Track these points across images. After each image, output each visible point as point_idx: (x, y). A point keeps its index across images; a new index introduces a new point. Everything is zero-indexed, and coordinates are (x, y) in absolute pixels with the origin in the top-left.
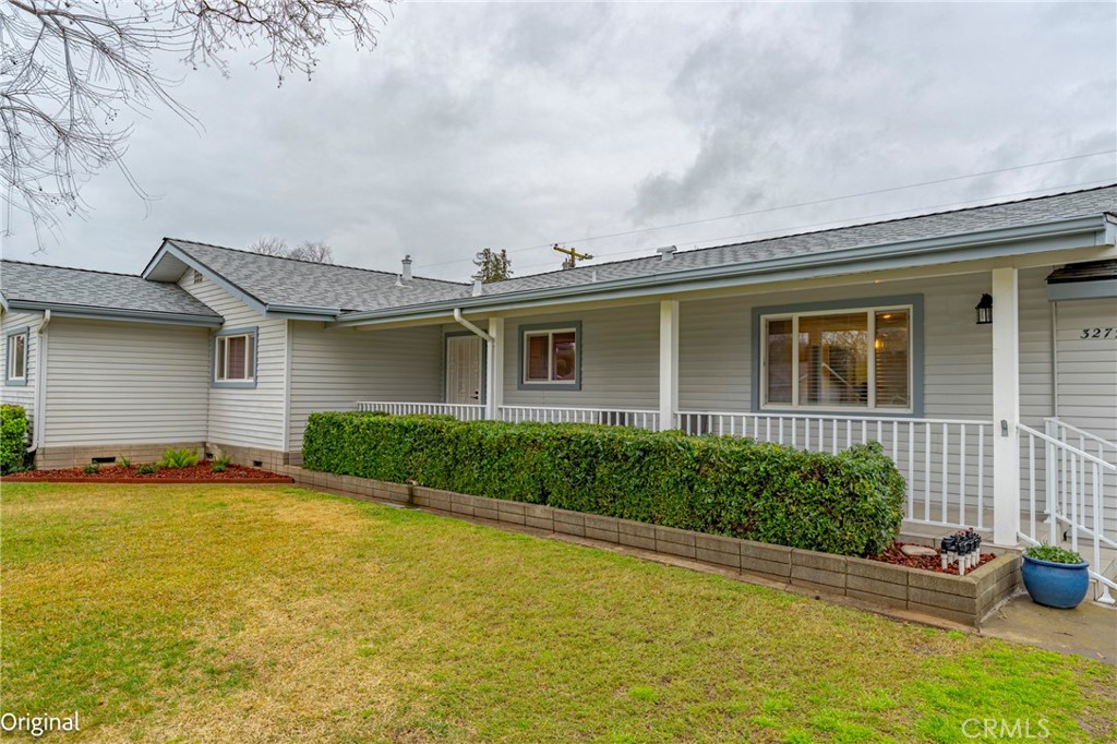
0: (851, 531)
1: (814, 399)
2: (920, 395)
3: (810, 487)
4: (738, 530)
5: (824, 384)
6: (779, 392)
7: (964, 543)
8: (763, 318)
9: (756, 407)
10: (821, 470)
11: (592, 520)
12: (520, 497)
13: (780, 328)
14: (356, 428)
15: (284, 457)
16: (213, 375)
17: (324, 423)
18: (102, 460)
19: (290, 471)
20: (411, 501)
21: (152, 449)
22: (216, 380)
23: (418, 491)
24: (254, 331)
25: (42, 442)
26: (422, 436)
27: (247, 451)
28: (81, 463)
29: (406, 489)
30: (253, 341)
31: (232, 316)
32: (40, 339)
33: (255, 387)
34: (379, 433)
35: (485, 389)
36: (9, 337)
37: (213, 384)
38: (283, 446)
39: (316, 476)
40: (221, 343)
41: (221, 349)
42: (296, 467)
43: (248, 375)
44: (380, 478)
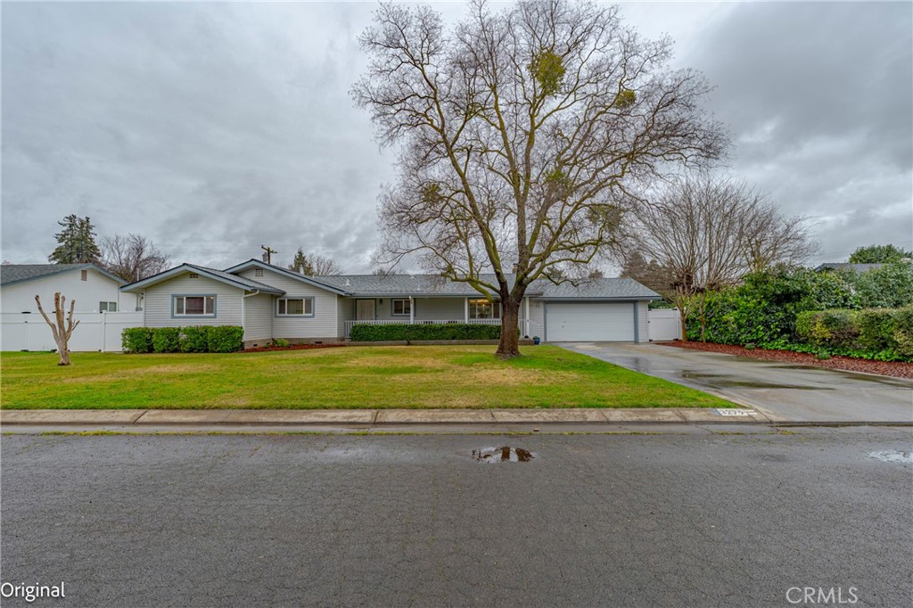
14: (381, 327)
15: (338, 339)
16: (276, 313)
17: (365, 327)
18: (255, 345)
19: (343, 343)
20: (409, 344)
21: (264, 340)
22: (278, 315)
23: (411, 342)
24: (311, 297)
25: (245, 339)
26: (411, 328)
27: (311, 339)
28: (251, 347)
29: (406, 342)
30: (309, 301)
31: (293, 291)
32: (243, 301)
33: (313, 316)
34: (393, 328)
35: (376, 316)
36: (173, 296)
37: (276, 317)
38: (336, 336)
39: (359, 343)
40: (280, 301)
41: (280, 303)
42: (347, 341)
43: (306, 312)
44: (394, 340)
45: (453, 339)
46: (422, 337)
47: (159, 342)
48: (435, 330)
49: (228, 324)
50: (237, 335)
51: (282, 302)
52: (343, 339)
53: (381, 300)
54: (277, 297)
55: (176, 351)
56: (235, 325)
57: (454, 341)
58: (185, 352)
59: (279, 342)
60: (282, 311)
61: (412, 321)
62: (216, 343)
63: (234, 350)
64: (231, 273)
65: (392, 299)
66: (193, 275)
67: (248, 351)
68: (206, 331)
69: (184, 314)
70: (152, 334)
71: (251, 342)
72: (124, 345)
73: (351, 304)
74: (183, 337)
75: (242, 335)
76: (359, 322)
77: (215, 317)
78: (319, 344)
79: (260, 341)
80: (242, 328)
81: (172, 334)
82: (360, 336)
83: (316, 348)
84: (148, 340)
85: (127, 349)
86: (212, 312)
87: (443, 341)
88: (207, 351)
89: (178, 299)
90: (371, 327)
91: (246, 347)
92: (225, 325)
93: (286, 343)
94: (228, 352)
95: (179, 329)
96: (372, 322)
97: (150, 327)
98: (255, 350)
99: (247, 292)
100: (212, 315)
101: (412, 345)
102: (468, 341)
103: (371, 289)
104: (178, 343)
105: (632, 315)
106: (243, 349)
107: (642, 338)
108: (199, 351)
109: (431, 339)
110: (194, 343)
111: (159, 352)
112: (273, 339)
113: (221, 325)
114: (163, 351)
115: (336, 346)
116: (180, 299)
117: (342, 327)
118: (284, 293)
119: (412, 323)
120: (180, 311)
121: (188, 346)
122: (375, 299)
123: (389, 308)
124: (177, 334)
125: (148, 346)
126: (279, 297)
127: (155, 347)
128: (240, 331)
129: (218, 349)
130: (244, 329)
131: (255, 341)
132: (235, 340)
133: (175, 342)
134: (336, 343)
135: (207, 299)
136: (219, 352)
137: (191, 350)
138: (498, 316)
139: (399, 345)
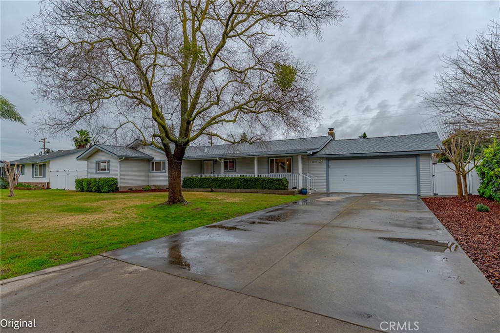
0: (282, 187)
1: (278, 172)
2: (293, 171)
3: (277, 182)
4: (269, 189)
5: (280, 168)
6: (272, 171)
7: (295, 188)
8: (270, 159)
9: (269, 173)
10: (279, 180)
11: (247, 190)
12: (234, 188)
13: (272, 161)
14: (197, 179)
17: (189, 179)
21: (140, 186)
23: (213, 189)
25: (119, 185)
26: (213, 180)
27: (164, 186)
28: (126, 190)
29: (210, 189)
30: (164, 163)
31: (158, 157)
32: (118, 163)
34: (204, 180)
35: (214, 172)
36: (96, 162)
37: (150, 172)
39: (186, 189)
40: (152, 163)
43: (163, 170)
44: (203, 188)
45: (238, 188)
46: (220, 187)
47: (85, 186)
53: (215, 161)
54: (150, 161)
56: (115, 177)
57: (238, 190)
60: (153, 169)
62: (102, 187)
68: (99, 180)
70: (83, 182)
71: (127, 187)
72: (76, 187)
73: (201, 163)
77: (109, 173)
79: (136, 186)
80: (116, 179)
81: (89, 182)
84: (82, 185)
85: (77, 189)
89: (98, 163)
91: (119, 190)
93: (153, 188)
94: (107, 193)
100: (109, 171)
106: (117, 191)
107: (424, 192)
108: (98, 192)
109: (225, 188)
111: (86, 191)
112: (148, 186)
118: (153, 158)
120: (98, 169)
125: (82, 188)
127: (84, 188)
129: (104, 191)
130: (119, 180)
131: (130, 186)
138: (290, 172)
139: (198, 191)
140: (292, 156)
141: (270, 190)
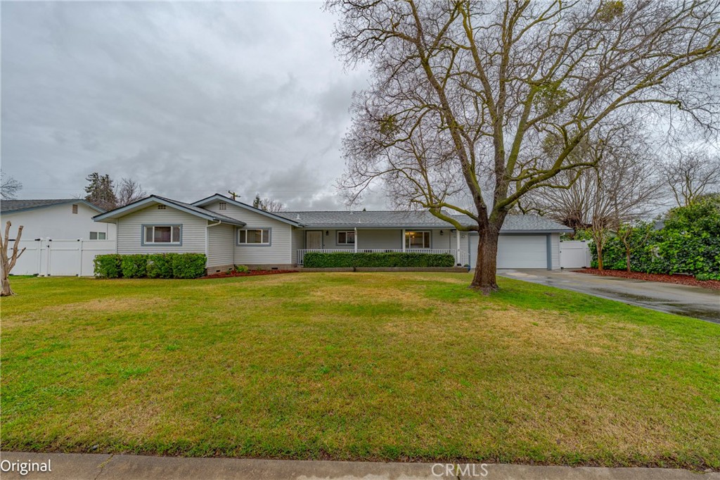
2: (432, 246)
4: (436, 266)
14: (330, 255)
15: (292, 265)
16: (237, 242)
17: (316, 255)
18: (218, 271)
19: (296, 269)
20: (355, 271)
21: (226, 266)
22: (239, 243)
23: (357, 268)
24: (269, 229)
25: (208, 265)
26: (357, 256)
27: (267, 265)
28: (214, 272)
29: (352, 268)
30: (266, 232)
31: (252, 223)
32: (206, 230)
33: (270, 245)
34: (341, 256)
35: (323, 245)
36: (143, 226)
37: (237, 245)
38: (290, 263)
39: (311, 269)
40: (241, 231)
41: (241, 233)
42: (299, 268)
43: (264, 242)
44: (341, 267)
45: (395, 266)
46: (366, 265)
47: (127, 268)
48: (377, 257)
49: (193, 252)
50: (200, 262)
51: (243, 233)
52: (295, 266)
53: (327, 232)
54: (238, 228)
55: (144, 276)
56: (198, 252)
57: (396, 268)
58: (152, 278)
59: (240, 268)
60: (242, 240)
61: (356, 249)
62: (180, 269)
63: (197, 276)
64: (197, 206)
65: (337, 230)
66: (161, 207)
67: (211, 277)
68: (171, 258)
69: (153, 243)
70: (121, 260)
71: (214, 268)
72: (95, 270)
73: (303, 235)
74: (150, 263)
75: (205, 262)
76: (310, 251)
77: (181, 245)
78: (275, 270)
79: (223, 267)
80: (205, 255)
81: (140, 261)
82: (311, 263)
83: (273, 273)
84: (118, 266)
85: (98, 275)
86: (178, 241)
87: (386, 268)
88: (172, 277)
89: (148, 229)
90: (321, 255)
91: (209, 273)
92: (189, 252)
93: (246, 269)
94: (192, 278)
95: (147, 256)
96: (321, 251)
97: (121, 254)
98: (219, 275)
99: (210, 222)
100: (179, 243)
101: (358, 271)
102: (408, 268)
103: (318, 222)
104: (145, 269)
105: (546, 245)
106: (206, 275)
107: (555, 266)
108: (165, 277)
109: (375, 266)
110: (160, 269)
111: (128, 277)
112: (234, 265)
113: (185, 252)
114: (132, 277)
115: (290, 272)
116: (149, 229)
117: (295, 255)
118: (244, 225)
119: (356, 252)
120: (149, 239)
121: (154, 272)
122: (322, 231)
123: (334, 238)
124: (145, 261)
125: (119, 272)
126: (240, 227)
127: (124, 272)
128: (203, 258)
129: (182, 275)
130: (207, 256)
131: (218, 267)
132: (197, 267)
133: (143, 268)
134: (290, 269)
135: (174, 229)
136: (183, 278)
137: (158, 276)
138: (428, 247)
139: (347, 271)
140: (431, 230)
141: (439, 268)
